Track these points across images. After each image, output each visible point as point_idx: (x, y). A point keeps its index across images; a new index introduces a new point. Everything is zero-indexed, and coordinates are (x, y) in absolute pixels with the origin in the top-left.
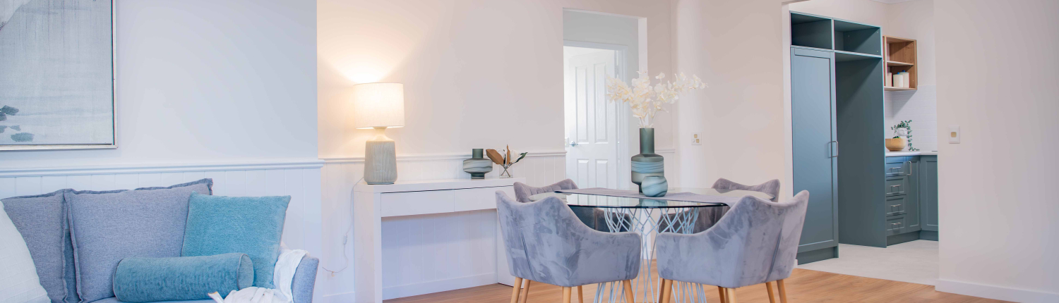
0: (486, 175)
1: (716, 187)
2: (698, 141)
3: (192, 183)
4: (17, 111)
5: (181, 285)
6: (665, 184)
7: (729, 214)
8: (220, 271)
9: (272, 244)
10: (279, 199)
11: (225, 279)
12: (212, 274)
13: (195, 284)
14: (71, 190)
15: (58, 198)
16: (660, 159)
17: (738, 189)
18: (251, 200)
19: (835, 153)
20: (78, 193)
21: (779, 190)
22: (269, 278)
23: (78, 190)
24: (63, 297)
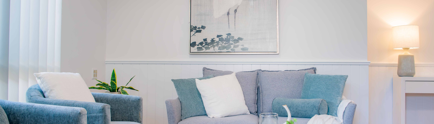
3: (307, 69)
4: (243, 39)
5: (296, 110)
8: (311, 106)
9: (337, 97)
10: (342, 76)
11: (314, 109)
12: (308, 106)
13: (301, 111)
14: (260, 70)
15: (256, 73)
18: (329, 76)
20: (263, 71)
22: (335, 112)
23: (263, 70)
24: (255, 111)
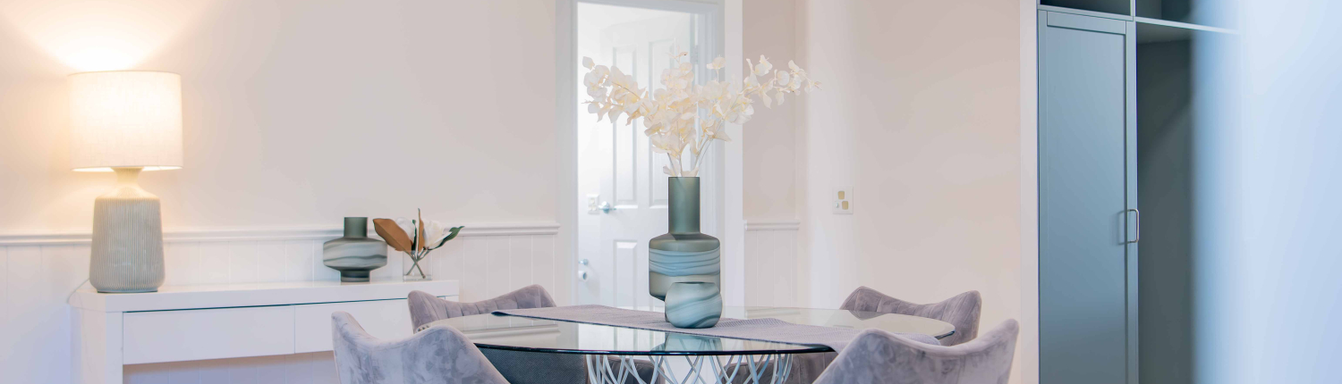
0: (372, 273)
1: (849, 305)
2: (845, 205)
6: (715, 300)
7: (831, 369)
16: (712, 245)
17: (895, 311)
19: (1133, 234)
21: (977, 316)
